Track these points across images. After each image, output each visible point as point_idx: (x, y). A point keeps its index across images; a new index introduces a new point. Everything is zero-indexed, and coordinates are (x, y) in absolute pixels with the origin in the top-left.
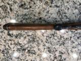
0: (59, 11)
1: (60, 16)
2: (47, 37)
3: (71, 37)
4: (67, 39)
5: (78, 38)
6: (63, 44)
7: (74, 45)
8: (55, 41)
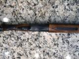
0: (14, 11)
1: (16, 17)
2: (4, 37)
3: (28, 39)
4: (24, 40)
5: (36, 40)
6: (21, 45)
7: (32, 46)
8: (12, 42)
